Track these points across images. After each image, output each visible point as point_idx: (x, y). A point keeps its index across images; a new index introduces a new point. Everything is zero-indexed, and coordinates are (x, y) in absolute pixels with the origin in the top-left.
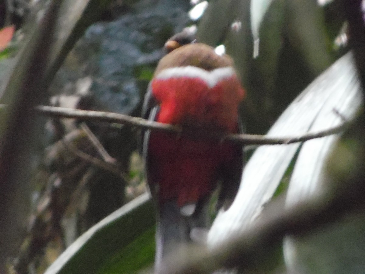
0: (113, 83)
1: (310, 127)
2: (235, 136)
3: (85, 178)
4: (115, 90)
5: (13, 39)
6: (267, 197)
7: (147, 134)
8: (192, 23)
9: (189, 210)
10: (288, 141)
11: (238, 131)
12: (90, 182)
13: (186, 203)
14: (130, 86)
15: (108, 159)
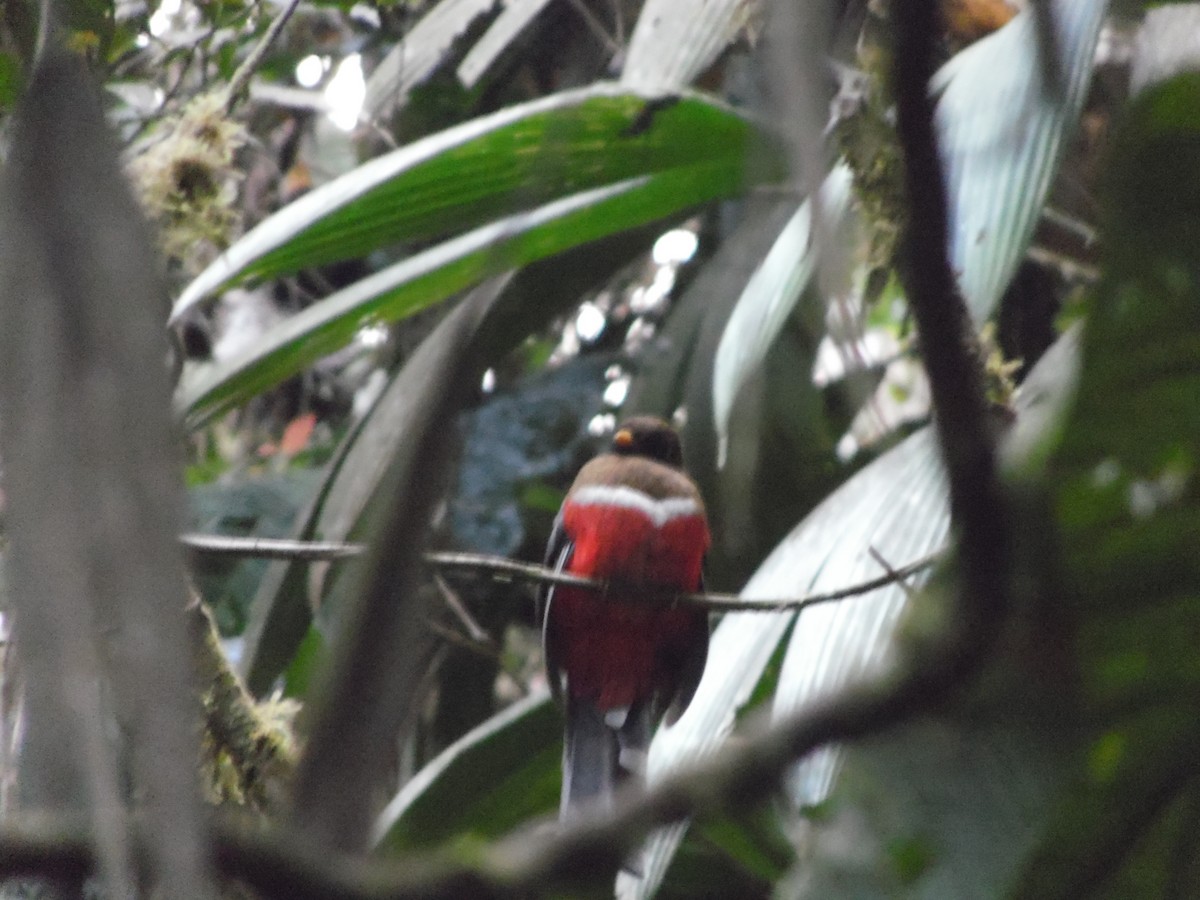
0: (481, 508)
1: (812, 585)
2: (697, 598)
3: (435, 665)
4: (484, 520)
5: (314, 437)
6: (743, 696)
7: (551, 591)
8: (608, 409)
9: (618, 718)
10: (785, 605)
11: (700, 589)
12: (440, 671)
13: (613, 706)
14: (508, 513)
15: (477, 632)
